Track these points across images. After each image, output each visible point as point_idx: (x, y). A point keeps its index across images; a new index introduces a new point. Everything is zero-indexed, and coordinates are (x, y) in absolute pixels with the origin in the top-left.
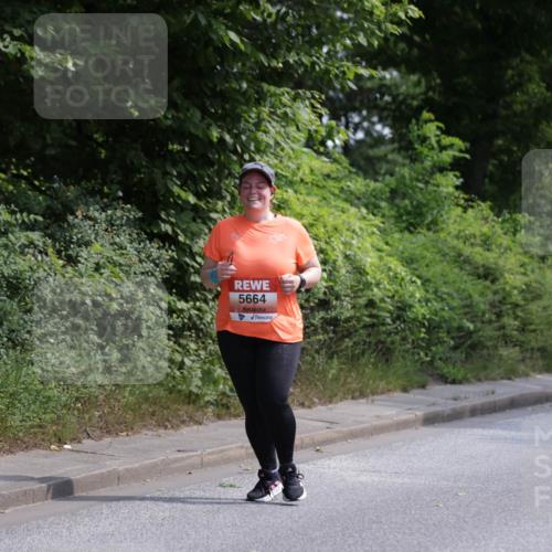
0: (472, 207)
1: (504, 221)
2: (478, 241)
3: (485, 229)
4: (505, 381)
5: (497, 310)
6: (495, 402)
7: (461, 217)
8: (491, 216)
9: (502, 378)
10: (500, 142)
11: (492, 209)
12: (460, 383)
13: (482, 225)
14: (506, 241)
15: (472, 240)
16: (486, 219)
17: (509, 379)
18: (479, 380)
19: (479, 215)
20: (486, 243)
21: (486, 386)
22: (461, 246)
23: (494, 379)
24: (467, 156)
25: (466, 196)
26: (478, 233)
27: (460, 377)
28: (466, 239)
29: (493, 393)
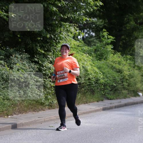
0: (116, 54)
1: (124, 57)
2: (117, 63)
3: (119, 60)
4: (124, 99)
5: (122, 81)
6: (121, 105)
7: (113, 56)
8: (121, 56)
9: (123, 98)
10: (123, 37)
11: (121, 54)
12: (112, 100)
13: (118, 59)
14: (124, 63)
15: (116, 63)
16: (119, 57)
17: (125, 98)
18: (117, 99)
19: (118, 56)
20: (119, 63)
21: (119, 100)
22: (113, 64)
23: (121, 99)
24: (115, 41)
25: (114, 51)
26: (117, 61)
27: (112, 98)
28: (114, 62)
29: (121, 102)
